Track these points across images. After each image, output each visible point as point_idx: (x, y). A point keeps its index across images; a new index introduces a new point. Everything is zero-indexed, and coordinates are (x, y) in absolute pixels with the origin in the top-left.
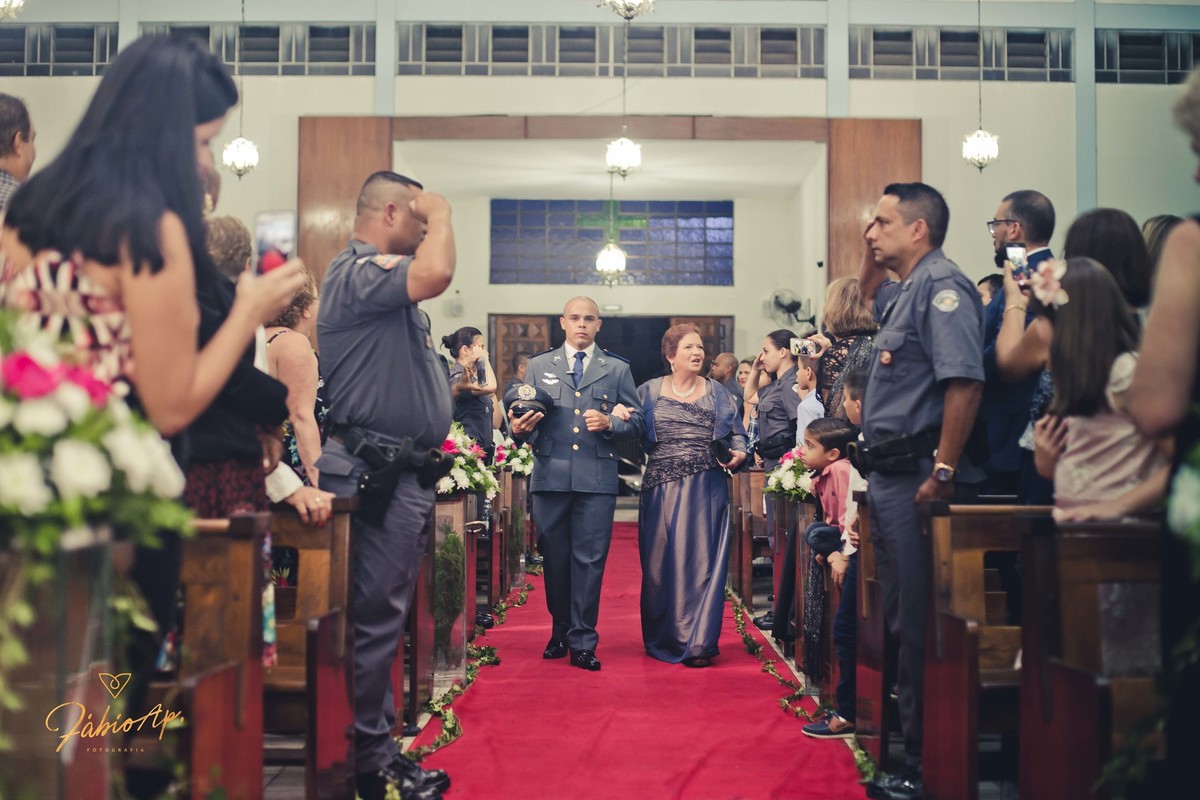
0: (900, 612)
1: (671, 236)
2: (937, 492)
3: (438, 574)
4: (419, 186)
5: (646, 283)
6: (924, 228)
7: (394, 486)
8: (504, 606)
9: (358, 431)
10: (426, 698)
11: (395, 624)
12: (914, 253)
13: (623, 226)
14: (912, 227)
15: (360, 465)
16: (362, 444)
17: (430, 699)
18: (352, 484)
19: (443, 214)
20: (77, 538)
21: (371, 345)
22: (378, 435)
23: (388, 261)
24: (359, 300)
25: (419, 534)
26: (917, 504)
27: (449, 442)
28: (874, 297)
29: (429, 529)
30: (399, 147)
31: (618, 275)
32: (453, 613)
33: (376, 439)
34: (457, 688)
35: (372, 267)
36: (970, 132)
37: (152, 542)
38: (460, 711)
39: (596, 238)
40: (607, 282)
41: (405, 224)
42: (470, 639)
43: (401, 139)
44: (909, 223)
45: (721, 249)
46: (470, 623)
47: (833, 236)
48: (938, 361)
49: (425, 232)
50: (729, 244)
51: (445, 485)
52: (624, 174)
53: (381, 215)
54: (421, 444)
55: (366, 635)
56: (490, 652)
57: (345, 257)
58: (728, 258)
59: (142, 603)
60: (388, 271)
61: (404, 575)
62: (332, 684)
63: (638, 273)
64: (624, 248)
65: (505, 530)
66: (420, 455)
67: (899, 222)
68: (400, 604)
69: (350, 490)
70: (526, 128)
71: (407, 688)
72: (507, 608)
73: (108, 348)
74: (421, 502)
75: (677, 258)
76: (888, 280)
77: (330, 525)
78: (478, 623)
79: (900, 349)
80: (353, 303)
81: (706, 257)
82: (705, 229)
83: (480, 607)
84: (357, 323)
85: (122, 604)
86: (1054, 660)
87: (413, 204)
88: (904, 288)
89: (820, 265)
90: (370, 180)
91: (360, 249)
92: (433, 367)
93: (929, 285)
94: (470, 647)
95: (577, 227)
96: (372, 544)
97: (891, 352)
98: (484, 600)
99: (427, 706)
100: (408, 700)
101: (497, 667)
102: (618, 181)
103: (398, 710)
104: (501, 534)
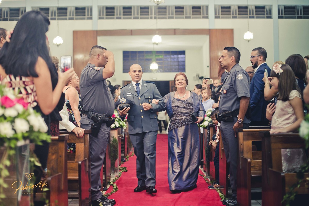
0: (230, 157)
1: (169, 60)
2: (238, 126)
3: (111, 148)
4: (106, 49)
5: (163, 72)
6: (234, 58)
7: (100, 127)
8: (128, 156)
9: (90, 113)
10: (109, 181)
11: (101, 162)
12: (232, 65)
13: (157, 58)
14: (231, 58)
15: (91, 121)
16: (92, 116)
17: (110, 181)
18: (90, 126)
19: (112, 57)
20: (21, 143)
21: (94, 90)
22: (96, 113)
23: (98, 68)
24: (91, 79)
25: (107, 139)
26: (233, 129)
27: (114, 115)
28: (221, 76)
29: (109, 137)
30: (99, 38)
31: (156, 70)
32: (115, 159)
33: (95, 115)
34: (117, 178)
35: (94, 70)
36: (246, 32)
37: (40, 144)
38: (118, 184)
39: (150, 61)
40: (153, 72)
41: (102, 59)
42: (120, 165)
43: (99, 36)
44: (230, 57)
45: (182, 63)
46: (120, 161)
47: (211, 59)
48: (238, 92)
49: (107, 61)
50: (184, 62)
51: (113, 126)
52: (157, 44)
53: (96, 57)
54: (107, 116)
55: (94, 165)
56: (125, 168)
57: (87, 68)
58: (184, 65)
59: (37, 159)
60: (98, 71)
61: (103, 149)
62: (85, 178)
63: (161, 70)
64: (157, 63)
65: (128, 137)
66: (107, 118)
67: (227, 57)
68: (102, 157)
69: (89, 128)
70: (132, 33)
71: (104, 178)
72: (129, 157)
73: (31, 94)
74: (107, 130)
75: (171, 65)
76: (225, 72)
77: (84, 137)
78: (122, 161)
79: (228, 90)
80: (89, 80)
81: (178, 65)
82: (178, 58)
83: (122, 157)
84: (90, 85)
85: (32, 159)
86: (270, 169)
87: (104, 54)
88: (229, 74)
89: (208, 67)
90: (93, 48)
91: (91, 66)
92: (110, 96)
93: (235, 73)
94: (120, 167)
95: (145, 58)
96: (95, 142)
97: (226, 90)
98: (123, 155)
99: (109, 183)
100: (104, 181)
101: (127, 172)
102: (155, 46)
103: (102, 184)
104: (127, 138)
